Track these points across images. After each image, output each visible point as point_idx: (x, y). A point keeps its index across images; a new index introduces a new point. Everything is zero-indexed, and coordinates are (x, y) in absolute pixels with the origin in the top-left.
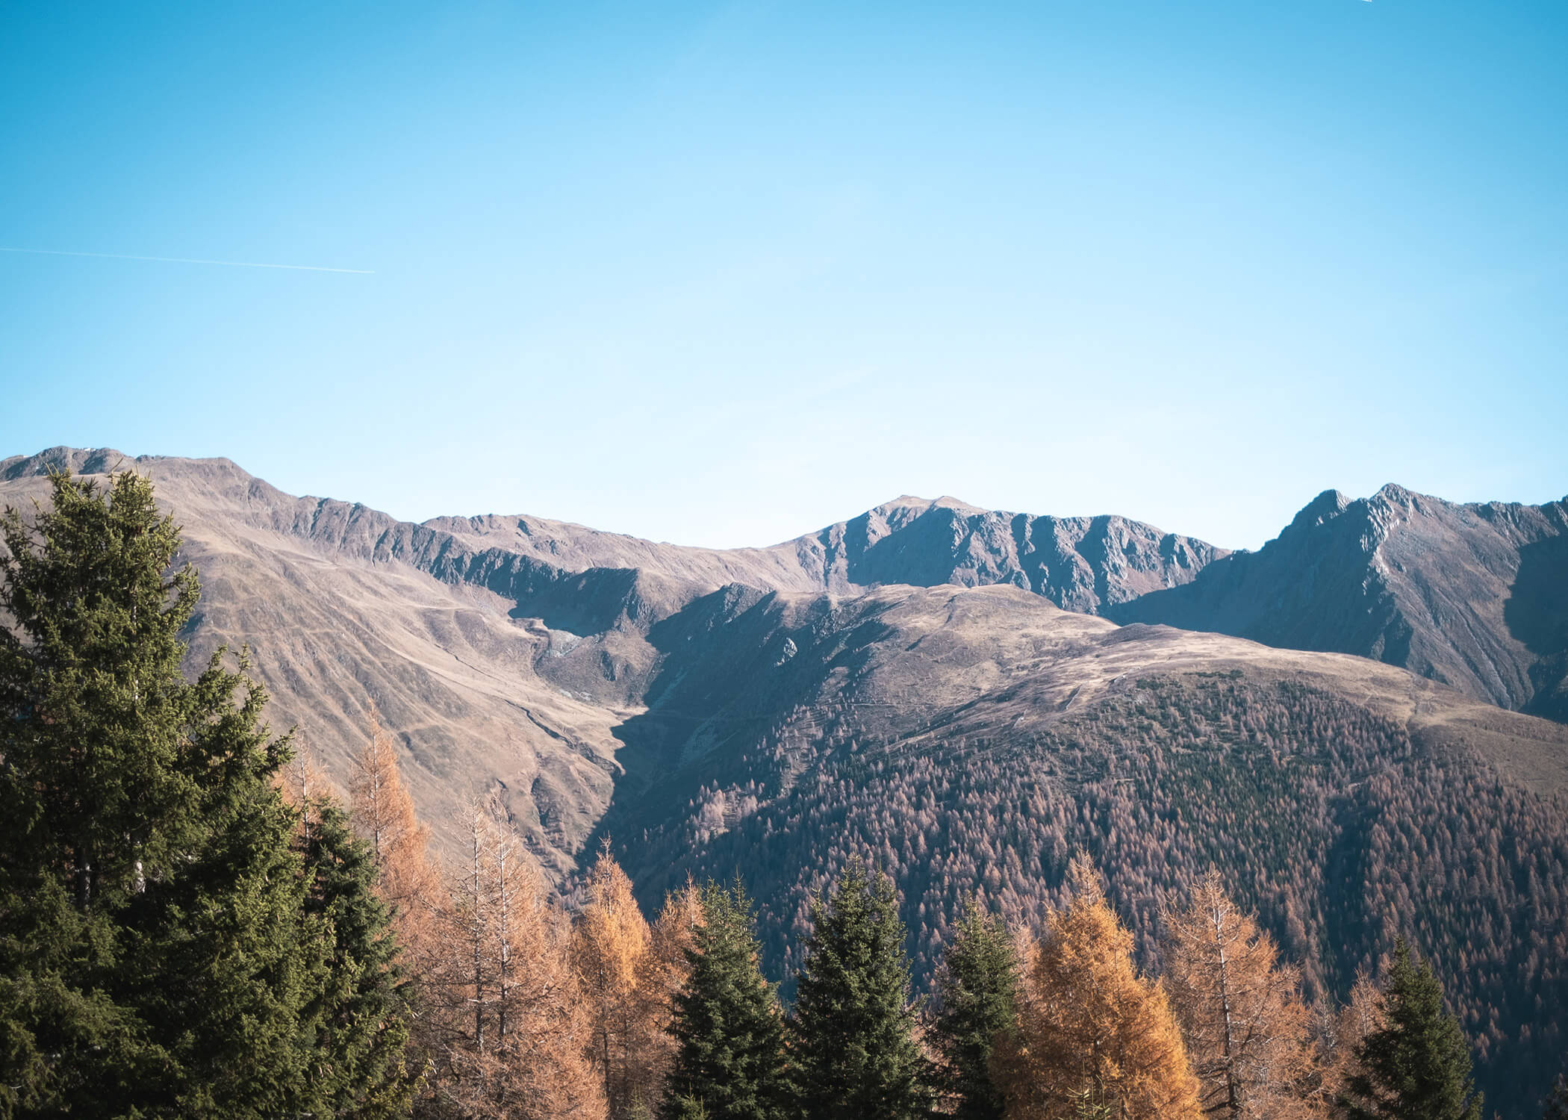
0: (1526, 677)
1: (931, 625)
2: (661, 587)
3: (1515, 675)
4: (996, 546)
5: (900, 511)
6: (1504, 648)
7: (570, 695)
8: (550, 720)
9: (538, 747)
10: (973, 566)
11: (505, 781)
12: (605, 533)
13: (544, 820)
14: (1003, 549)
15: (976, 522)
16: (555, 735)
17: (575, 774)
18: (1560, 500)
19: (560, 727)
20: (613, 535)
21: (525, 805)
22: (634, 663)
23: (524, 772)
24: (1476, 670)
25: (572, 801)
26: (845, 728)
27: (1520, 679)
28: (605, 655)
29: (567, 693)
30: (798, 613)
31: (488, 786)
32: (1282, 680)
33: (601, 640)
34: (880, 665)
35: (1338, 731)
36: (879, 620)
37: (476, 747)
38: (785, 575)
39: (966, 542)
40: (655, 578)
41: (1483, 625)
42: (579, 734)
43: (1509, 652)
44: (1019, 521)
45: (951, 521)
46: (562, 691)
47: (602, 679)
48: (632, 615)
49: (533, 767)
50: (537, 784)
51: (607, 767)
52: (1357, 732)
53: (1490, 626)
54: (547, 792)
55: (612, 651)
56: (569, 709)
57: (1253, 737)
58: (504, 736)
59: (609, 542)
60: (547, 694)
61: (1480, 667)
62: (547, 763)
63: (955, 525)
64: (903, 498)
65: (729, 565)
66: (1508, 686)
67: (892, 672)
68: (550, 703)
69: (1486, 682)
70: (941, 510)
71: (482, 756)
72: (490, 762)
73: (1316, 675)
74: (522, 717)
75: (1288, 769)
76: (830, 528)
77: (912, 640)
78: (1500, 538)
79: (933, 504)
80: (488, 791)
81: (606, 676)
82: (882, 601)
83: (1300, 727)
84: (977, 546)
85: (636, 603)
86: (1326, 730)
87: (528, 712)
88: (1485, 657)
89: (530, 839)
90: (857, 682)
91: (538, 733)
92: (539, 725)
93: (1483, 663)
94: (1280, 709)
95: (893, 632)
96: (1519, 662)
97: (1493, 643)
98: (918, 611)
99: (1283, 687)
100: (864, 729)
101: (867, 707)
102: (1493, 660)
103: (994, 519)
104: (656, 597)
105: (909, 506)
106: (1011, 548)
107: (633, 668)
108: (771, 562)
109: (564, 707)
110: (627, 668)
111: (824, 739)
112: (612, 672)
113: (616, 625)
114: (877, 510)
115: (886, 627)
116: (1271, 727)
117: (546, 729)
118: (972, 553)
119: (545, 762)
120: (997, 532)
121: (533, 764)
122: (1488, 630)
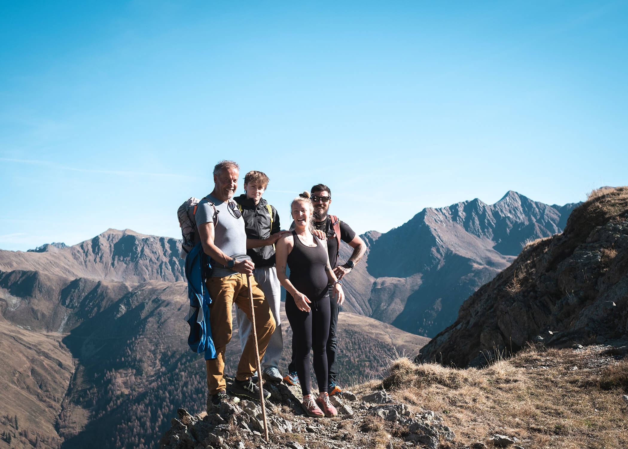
0: (367, 303)
1: (182, 300)
2: (49, 279)
3: (363, 303)
4: (154, 251)
5: (111, 235)
6: (357, 293)
7: (22, 328)
8: (24, 341)
9: (26, 354)
10: (147, 259)
11: (20, 371)
12: (5, 251)
13: (40, 387)
14: (157, 252)
15: (146, 240)
16: (30, 348)
17: (46, 366)
18: (364, 233)
19: (29, 344)
20: (8, 251)
21: (31, 380)
22: (45, 312)
23: (26, 366)
24: (349, 301)
25: (49, 378)
26: (162, 345)
27: (365, 305)
28: (33, 309)
29: (20, 327)
30: (114, 291)
31: (14, 373)
32: (344, 328)
33: (29, 303)
34: (169, 318)
35: (370, 349)
36: (160, 298)
37: (3, 356)
38: (69, 263)
39: (142, 251)
40: (46, 275)
41: (348, 284)
42: (39, 347)
43: (359, 294)
44: (162, 240)
45: (135, 241)
46: (18, 326)
47: (33, 319)
48: (40, 291)
49: (28, 364)
50: (33, 371)
51: (55, 361)
52: (377, 348)
53: (350, 284)
54: (39, 375)
55: (35, 308)
56: (27, 335)
57: (342, 352)
58: (10, 350)
59: (7, 255)
60: (13, 328)
61: (351, 301)
62: (34, 362)
63: (137, 242)
64: (110, 230)
65: (52, 262)
66: (361, 307)
67: (175, 321)
68: (19, 332)
69: (354, 306)
70: (129, 236)
71: (7, 360)
72: (11, 363)
73: (354, 325)
74: (12, 340)
75: (358, 365)
76: (83, 242)
77: (178, 307)
78: (347, 249)
79: (124, 231)
80: (15, 376)
81: (35, 318)
82: (156, 289)
83: (357, 347)
84: (147, 251)
85: (41, 286)
86: (366, 348)
87: (14, 338)
88: (351, 296)
89: (38, 396)
90: (161, 324)
91: (22, 348)
92: (21, 344)
93: (351, 299)
94: (348, 340)
95: (168, 304)
96: (363, 298)
97: (353, 291)
98: (174, 294)
99: (346, 331)
100: (170, 345)
101: (169, 336)
102: (354, 297)
103: (152, 240)
104: (48, 284)
105: (115, 234)
106: (160, 252)
107: (45, 315)
108: (62, 258)
109: (25, 334)
110: (43, 315)
111: (154, 350)
112: (37, 317)
113: (34, 296)
114: (103, 235)
115: (164, 301)
116: (347, 347)
117: (25, 345)
118: (146, 254)
119: (33, 361)
120: (154, 245)
121: (27, 362)
122: (350, 286)
